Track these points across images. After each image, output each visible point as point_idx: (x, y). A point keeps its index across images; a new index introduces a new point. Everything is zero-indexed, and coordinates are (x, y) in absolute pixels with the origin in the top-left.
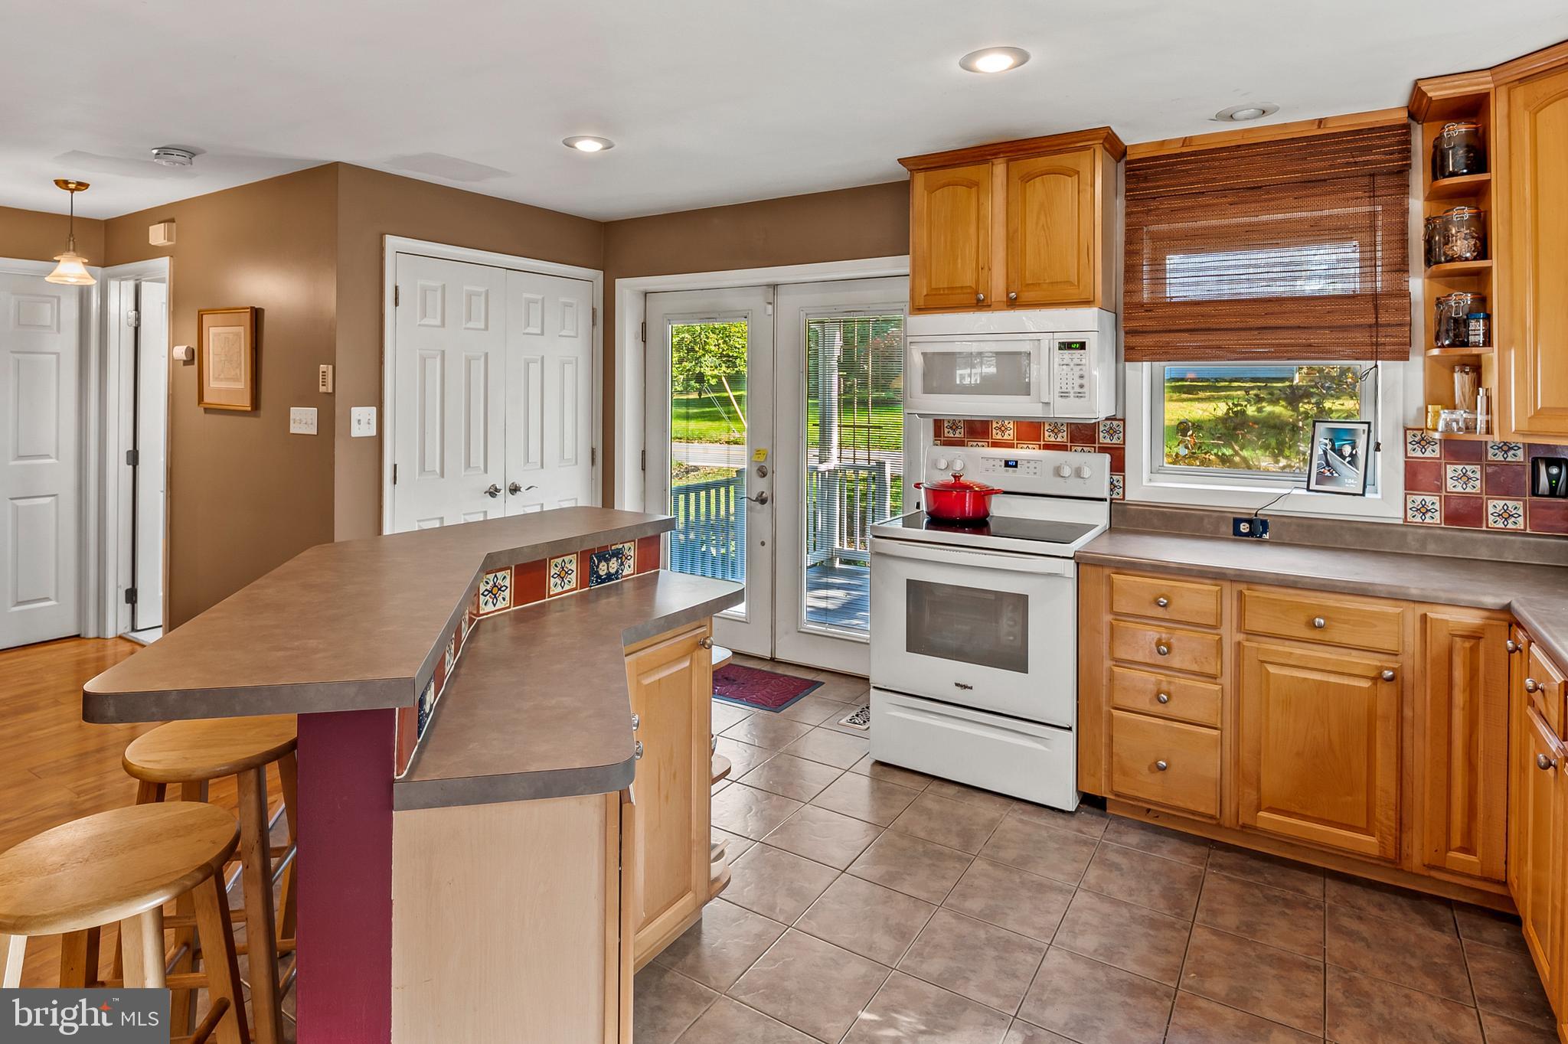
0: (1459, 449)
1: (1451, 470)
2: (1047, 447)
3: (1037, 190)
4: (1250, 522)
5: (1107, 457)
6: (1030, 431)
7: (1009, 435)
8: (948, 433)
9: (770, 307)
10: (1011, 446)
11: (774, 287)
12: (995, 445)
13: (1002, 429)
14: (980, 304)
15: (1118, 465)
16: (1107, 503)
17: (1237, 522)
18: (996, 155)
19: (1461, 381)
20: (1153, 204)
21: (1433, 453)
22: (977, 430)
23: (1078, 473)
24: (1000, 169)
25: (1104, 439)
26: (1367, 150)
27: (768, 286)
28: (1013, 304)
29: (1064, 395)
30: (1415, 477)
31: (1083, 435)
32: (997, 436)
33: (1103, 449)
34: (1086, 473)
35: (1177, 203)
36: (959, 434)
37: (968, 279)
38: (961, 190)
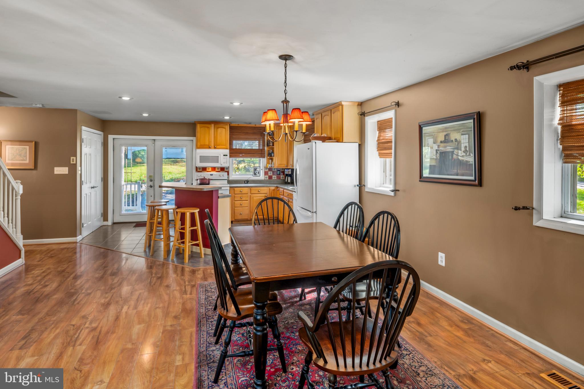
0: (270, 169)
1: (269, 172)
2: (217, 172)
3: (219, 130)
4: (247, 181)
5: (227, 173)
6: (214, 169)
7: (210, 170)
8: (199, 170)
9: (153, 144)
10: (210, 172)
11: (154, 140)
12: (207, 172)
13: (209, 169)
14: (210, 148)
15: (228, 174)
16: (227, 180)
17: (245, 181)
18: (212, 123)
19: (270, 161)
20: (234, 133)
21: (267, 170)
22: (204, 169)
23: (223, 176)
24: (213, 125)
25: (226, 170)
26: (261, 130)
27: (153, 140)
28: (215, 148)
29: (224, 163)
30: (266, 173)
31: (222, 169)
32: (208, 170)
33: (226, 172)
34: (224, 175)
35: (237, 134)
36: (201, 170)
37: (207, 143)
38: (206, 128)
